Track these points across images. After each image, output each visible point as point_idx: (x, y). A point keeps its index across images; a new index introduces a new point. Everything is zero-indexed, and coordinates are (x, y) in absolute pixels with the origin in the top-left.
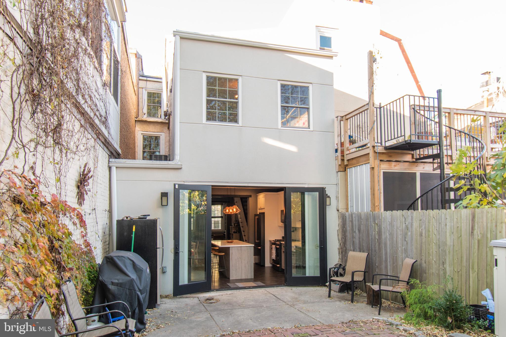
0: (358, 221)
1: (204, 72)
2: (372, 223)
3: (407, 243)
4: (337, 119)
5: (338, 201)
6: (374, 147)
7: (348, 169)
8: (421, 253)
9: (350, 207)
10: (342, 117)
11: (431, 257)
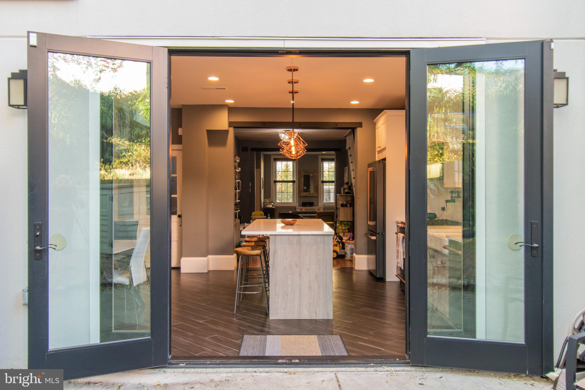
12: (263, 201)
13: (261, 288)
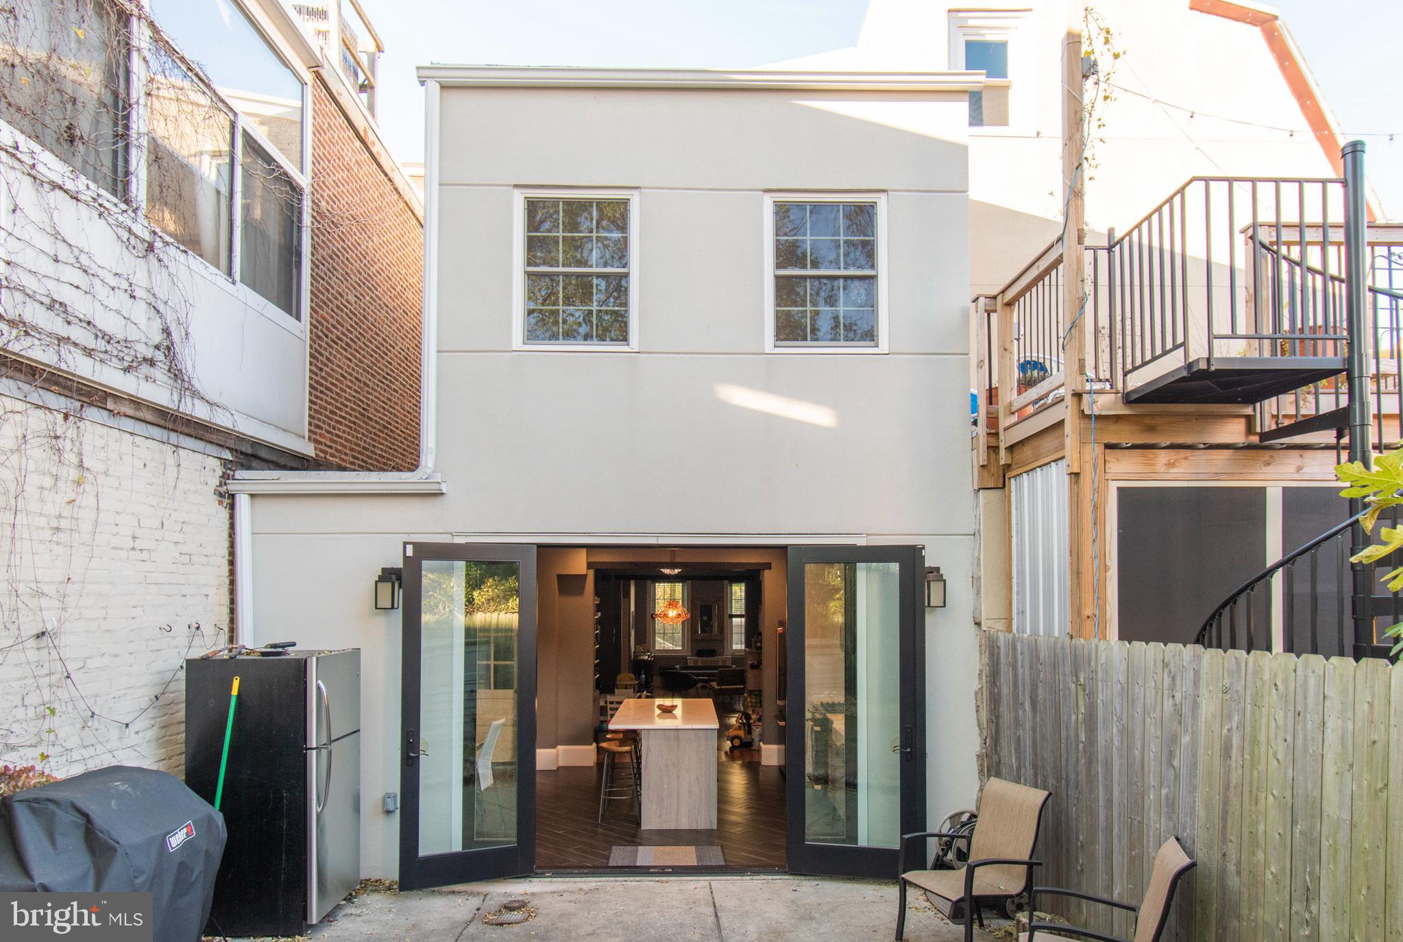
0: (1031, 668)
1: (516, 186)
2: (1069, 679)
3: (1177, 777)
4: (977, 308)
5: (978, 592)
6: (1078, 396)
7: (1013, 481)
8: (1225, 827)
9: (1018, 614)
10: (995, 298)
11: (1260, 855)
12: (633, 650)
13: (631, 792)
